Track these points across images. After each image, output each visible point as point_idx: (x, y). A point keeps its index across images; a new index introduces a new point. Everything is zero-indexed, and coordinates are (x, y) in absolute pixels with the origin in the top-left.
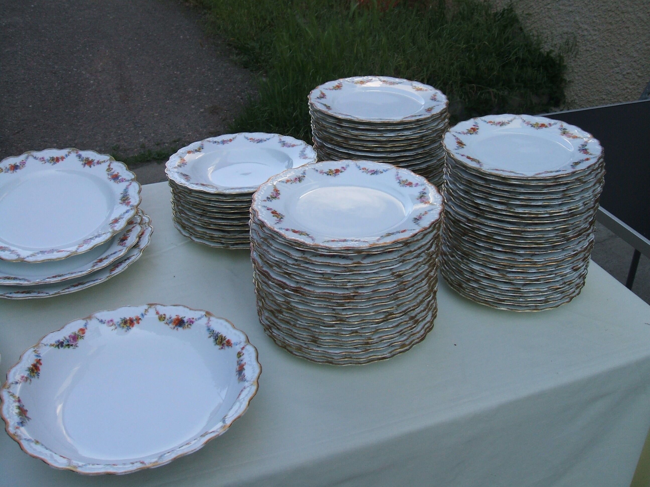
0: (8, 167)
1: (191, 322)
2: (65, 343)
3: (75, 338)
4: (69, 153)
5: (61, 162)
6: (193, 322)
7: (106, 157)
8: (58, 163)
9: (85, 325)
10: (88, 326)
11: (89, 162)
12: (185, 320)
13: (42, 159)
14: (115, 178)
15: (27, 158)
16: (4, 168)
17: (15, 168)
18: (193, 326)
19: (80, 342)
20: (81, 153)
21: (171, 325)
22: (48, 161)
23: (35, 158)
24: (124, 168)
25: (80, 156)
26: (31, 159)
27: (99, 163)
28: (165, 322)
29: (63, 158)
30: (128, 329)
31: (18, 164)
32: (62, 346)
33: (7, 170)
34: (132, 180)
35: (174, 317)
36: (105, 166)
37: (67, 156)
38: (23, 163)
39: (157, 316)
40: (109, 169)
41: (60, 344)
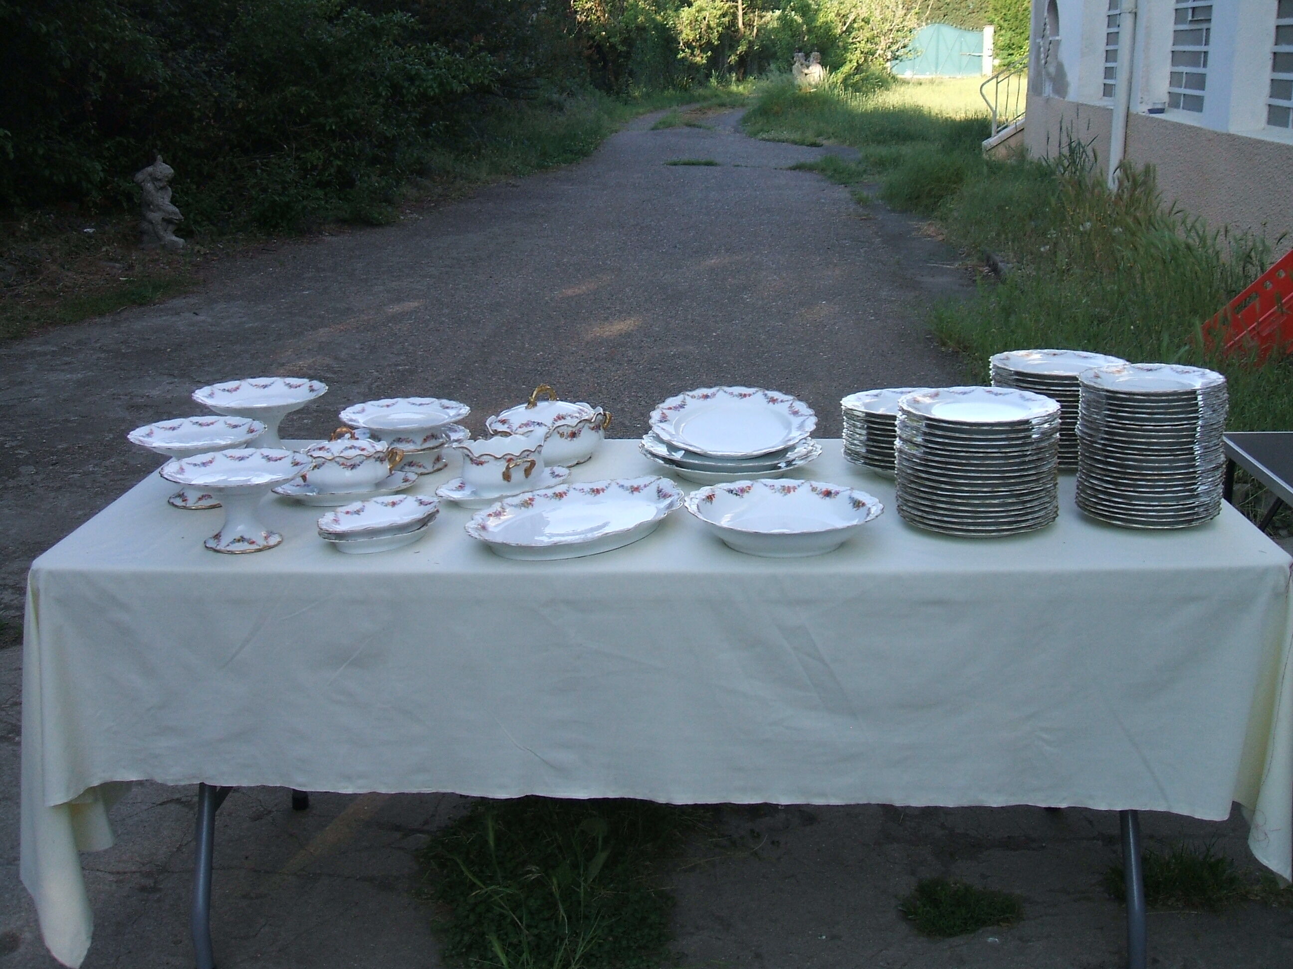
0: (701, 395)
1: (837, 493)
2: (734, 492)
3: (742, 490)
4: (757, 391)
5: (747, 397)
6: (838, 493)
7: (791, 398)
8: (744, 399)
9: (752, 485)
10: (754, 486)
11: (773, 400)
12: (833, 492)
13: (731, 394)
14: (795, 413)
15: (718, 391)
16: (696, 396)
17: (706, 397)
18: (839, 496)
19: (745, 495)
20: (767, 392)
21: (821, 496)
22: (736, 396)
23: (725, 392)
24: (805, 406)
25: (766, 395)
26: (721, 392)
27: (782, 401)
28: (816, 492)
29: (750, 395)
30: (785, 495)
31: (709, 394)
32: (732, 493)
33: (699, 398)
34: (811, 415)
35: (824, 489)
36: (788, 404)
37: (754, 393)
38: (714, 395)
39: (811, 488)
40: (791, 406)
41: (731, 491)
